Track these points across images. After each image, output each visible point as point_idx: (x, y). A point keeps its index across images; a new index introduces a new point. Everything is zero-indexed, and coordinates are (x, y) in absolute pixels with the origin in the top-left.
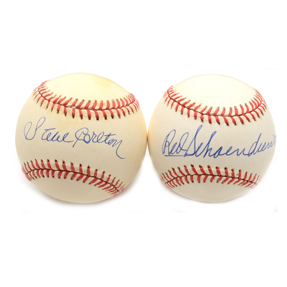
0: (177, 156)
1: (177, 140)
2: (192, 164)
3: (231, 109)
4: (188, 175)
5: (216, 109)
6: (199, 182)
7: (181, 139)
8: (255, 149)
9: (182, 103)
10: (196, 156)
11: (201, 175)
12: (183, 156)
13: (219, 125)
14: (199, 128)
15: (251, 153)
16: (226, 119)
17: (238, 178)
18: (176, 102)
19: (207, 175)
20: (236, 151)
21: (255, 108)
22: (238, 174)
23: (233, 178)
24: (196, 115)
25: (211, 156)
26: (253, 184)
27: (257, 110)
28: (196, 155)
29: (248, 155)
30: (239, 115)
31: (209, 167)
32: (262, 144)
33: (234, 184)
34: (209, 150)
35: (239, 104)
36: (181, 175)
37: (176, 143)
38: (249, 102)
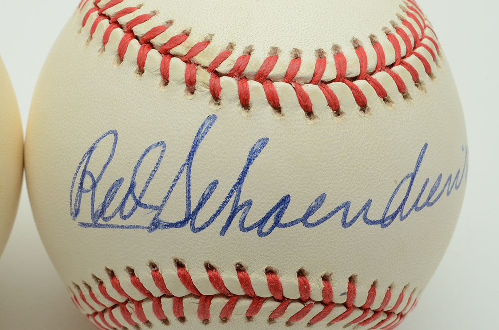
0: (122, 227)
1: (121, 169)
2: (180, 257)
3: (321, 55)
4: (164, 296)
5: (267, 56)
6: (206, 321)
7: (138, 164)
8: (405, 201)
9: (141, 30)
10: (195, 230)
11: (212, 297)
12: (143, 228)
13: (277, 116)
14: (203, 125)
15: (393, 217)
16: (304, 93)
17: (345, 304)
18: (121, 27)
19: (233, 299)
20: (339, 208)
21: (403, 51)
22: (347, 290)
23: (328, 304)
24: (194, 76)
25: (248, 230)
26: (393, 318)
27: (412, 60)
28: (192, 225)
29: (383, 222)
30: (350, 76)
31: (240, 268)
32: (428, 180)
33: (329, 324)
34: (242, 206)
35: (350, 39)
36: (137, 295)
37: (120, 182)
38: (384, 29)
